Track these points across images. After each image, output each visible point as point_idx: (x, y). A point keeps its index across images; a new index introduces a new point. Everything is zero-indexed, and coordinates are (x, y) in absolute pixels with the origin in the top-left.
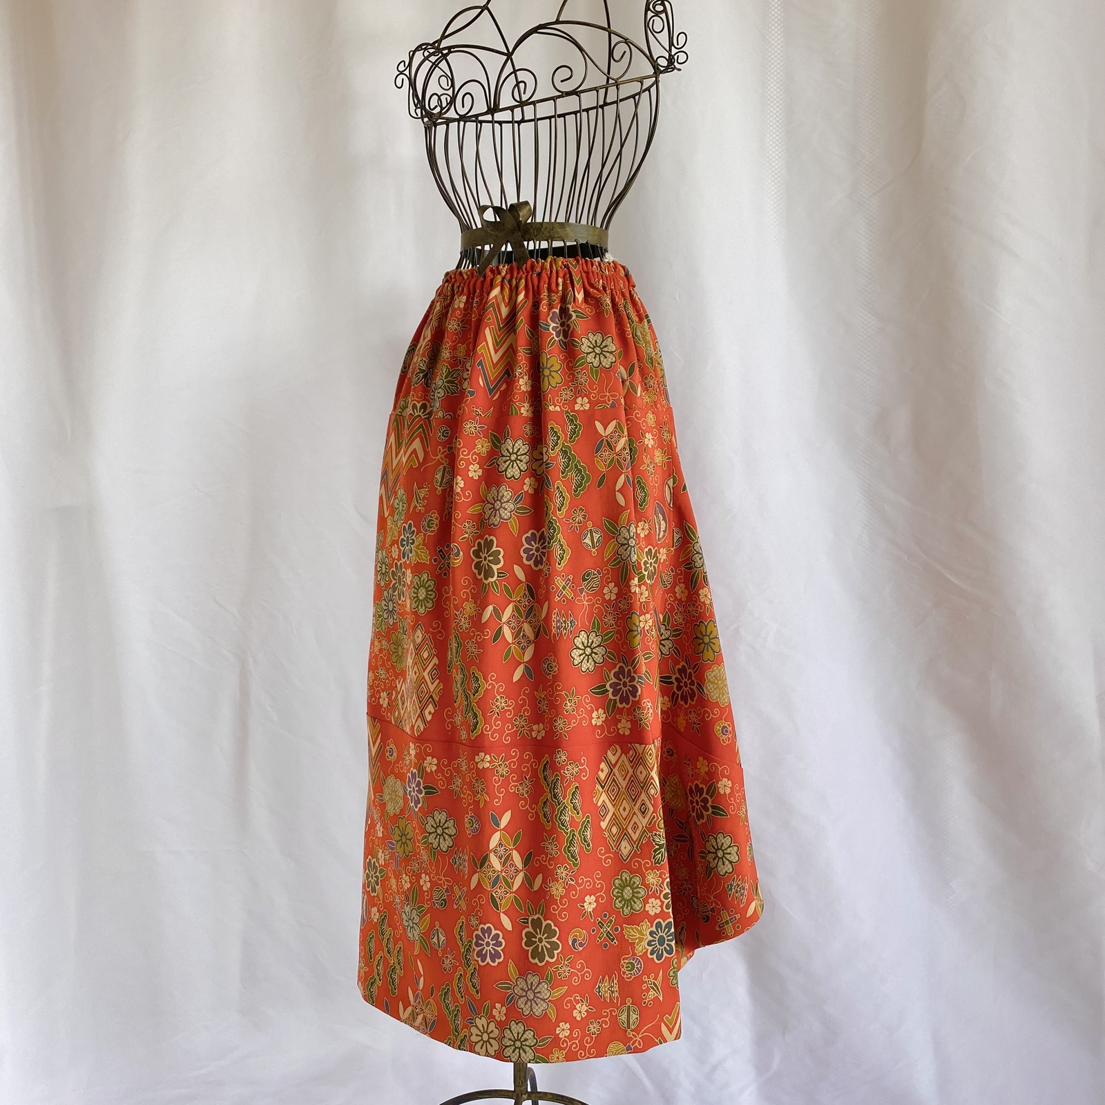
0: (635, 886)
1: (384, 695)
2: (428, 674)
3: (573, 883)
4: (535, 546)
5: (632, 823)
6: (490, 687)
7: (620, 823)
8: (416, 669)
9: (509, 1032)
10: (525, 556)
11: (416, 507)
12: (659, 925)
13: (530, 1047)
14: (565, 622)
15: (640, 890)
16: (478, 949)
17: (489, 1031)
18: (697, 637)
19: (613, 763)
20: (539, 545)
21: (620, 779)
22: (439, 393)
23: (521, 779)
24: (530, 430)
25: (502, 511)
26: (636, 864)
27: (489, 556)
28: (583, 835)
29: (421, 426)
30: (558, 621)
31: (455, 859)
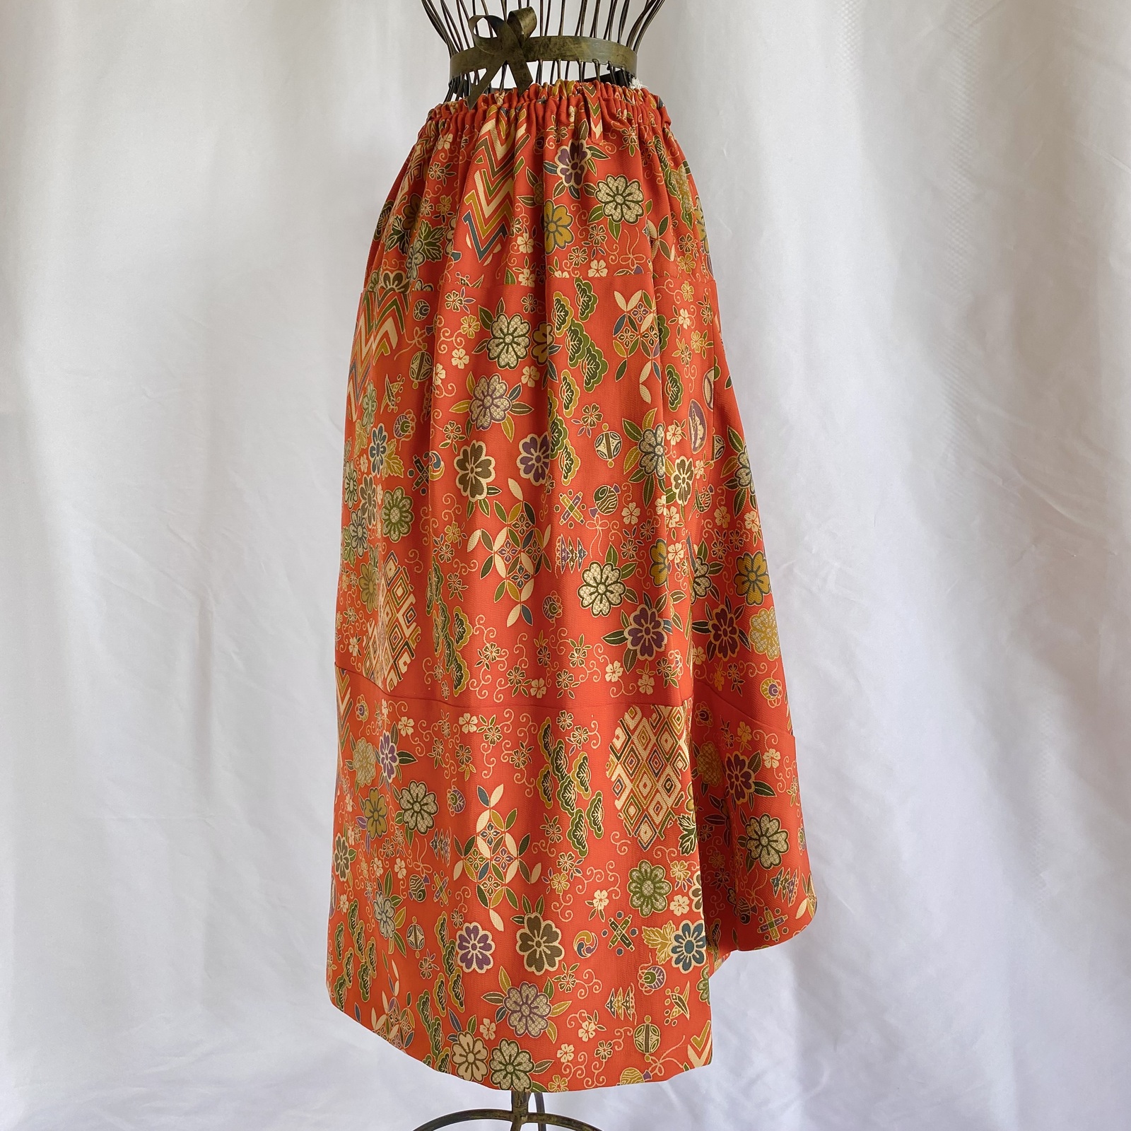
0: (657, 879)
1: (354, 641)
2: (403, 615)
3: (579, 875)
4: (536, 455)
5: (654, 803)
6: (478, 632)
7: (639, 803)
8: (388, 609)
9: (499, 1054)
10: (522, 467)
11: (387, 405)
12: (686, 928)
13: (525, 1072)
14: (572, 552)
15: (664, 885)
16: (461, 952)
17: (476, 1051)
18: (741, 574)
19: (632, 728)
20: (540, 454)
21: (640, 748)
22: (416, 258)
23: (516, 745)
24: (530, 304)
25: (493, 409)
26: (659, 853)
27: (476, 467)
28: (593, 817)
29: (394, 303)
30: (564, 550)
31: (436, 843)
